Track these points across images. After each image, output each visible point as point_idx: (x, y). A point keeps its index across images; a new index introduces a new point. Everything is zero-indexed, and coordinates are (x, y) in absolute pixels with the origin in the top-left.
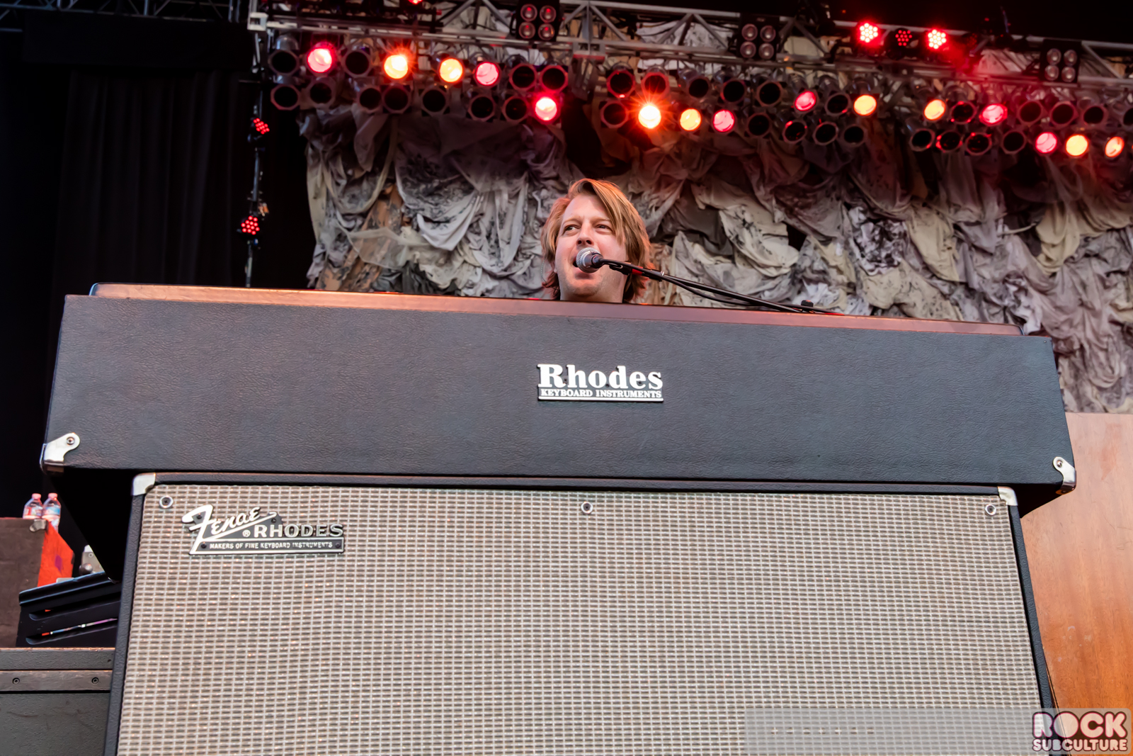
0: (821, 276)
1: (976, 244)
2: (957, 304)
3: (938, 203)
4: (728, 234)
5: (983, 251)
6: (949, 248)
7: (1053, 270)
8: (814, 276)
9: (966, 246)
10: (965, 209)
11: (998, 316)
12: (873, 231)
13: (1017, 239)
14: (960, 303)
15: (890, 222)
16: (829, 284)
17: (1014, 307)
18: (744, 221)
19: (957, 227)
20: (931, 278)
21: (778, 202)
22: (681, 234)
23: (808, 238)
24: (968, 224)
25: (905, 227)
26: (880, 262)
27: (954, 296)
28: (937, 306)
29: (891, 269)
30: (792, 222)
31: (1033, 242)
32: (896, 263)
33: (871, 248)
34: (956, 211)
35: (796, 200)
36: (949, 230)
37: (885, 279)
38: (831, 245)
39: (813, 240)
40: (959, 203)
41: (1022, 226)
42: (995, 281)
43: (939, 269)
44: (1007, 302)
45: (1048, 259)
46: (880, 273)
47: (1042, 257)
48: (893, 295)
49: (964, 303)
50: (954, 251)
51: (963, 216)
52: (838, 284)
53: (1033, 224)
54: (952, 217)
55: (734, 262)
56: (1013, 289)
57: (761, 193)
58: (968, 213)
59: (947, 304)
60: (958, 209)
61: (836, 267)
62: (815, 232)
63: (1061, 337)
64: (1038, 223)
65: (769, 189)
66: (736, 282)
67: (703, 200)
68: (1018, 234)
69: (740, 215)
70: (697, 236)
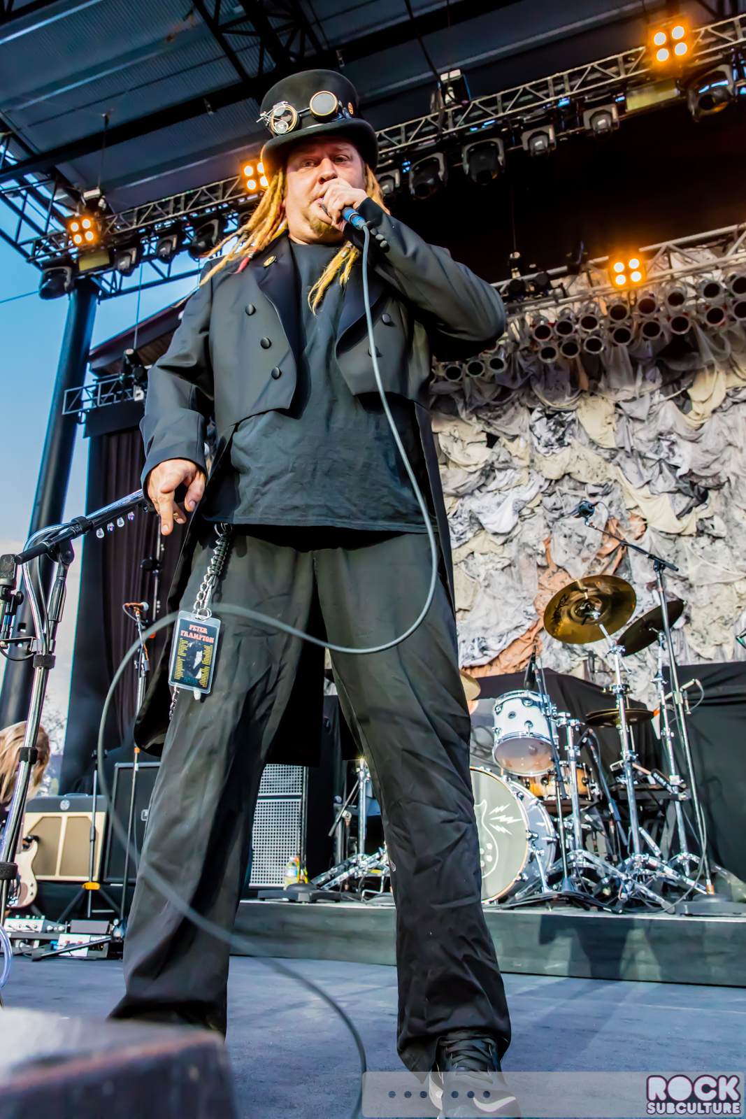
0: (505, 465)
1: (632, 415)
2: (619, 465)
3: (601, 391)
4: (443, 448)
5: (635, 419)
6: (610, 423)
7: (702, 422)
8: (501, 466)
9: (624, 419)
10: (623, 390)
11: (654, 467)
12: (547, 423)
13: (671, 403)
14: (622, 463)
15: (563, 414)
16: (515, 469)
17: (668, 458)
18: (455, 438)
19: (617, 406)
20: (596, 449)
21: (478, 418)
23: (500, 440)
24: (626, 401)
25: (573, 416)
26: (552, 445)
27: (617, 459)
28: (602, 469)
29: (564, 448)
30: (488, 430)
31: (684, 403)
32: (566, 444)
33: (547, 436)
34: (616, 393)
35: (489, 414)
36: (612, 409)
37: (559, 458)
38: (517, 440)
39: (503, 440)
40: (617, 386)
41: (674, 392)
42: (650, 441)
43: (599, 441)
44: (663, 455)
45: (697, 414)
46: (553, 453)
47: (691, 414)
48: (564, 468)
49: (625, 462)
50: (614, 424)
51: (621, 396)
52: (522, 468)
53: (683, 389)
54: (612, 398)
55: (448, 467)
56: (665, 444)
57: (463, 415)
58: (625, 393)
59: (611, 466)
60: (617, 391)
61: (516, 456)
62: (505, 434)
64: (689, 386)
65: (468, 412)
66: (449, 480)
68: (671, 399)
69: (452, 433)
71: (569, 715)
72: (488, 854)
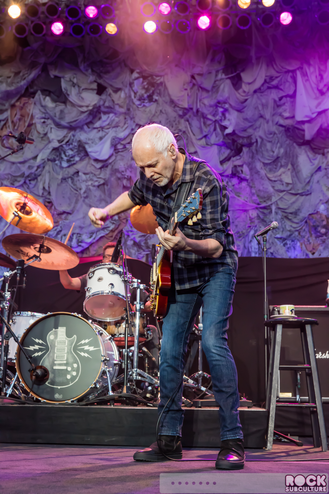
0: (109, 110)
1: (202, 86)
2: (188, 121)
3: (183, 64)
4: (63, 90)
5: (203, 89)
6: (186, 89)
7: (246, 98)
8: (106, 110)
9: (196, 87)
10: (197, 66)
11: (211, 126)
12: (143, 82)
13: (228, 82)
14: (190, 120)
15: (154, 77)
16: (115, 114)
17: (221, 120)
18: (73, 83)
19: (193, 77)
20: (174, 107)
21: (93, 71)
22: (39, 92)
23: (107, 90)
25: (162, 80)
26: (144, 100)
27: (187, 116)
28: (177, 122)
29: (152, 103)
30: (99, 81)
31: (237, 82)
32: (154, 100)
33: (141, 92)
34: (193, 68)
35: (101, 69)
36: (188, 79)
37: (148, 110)
38: (119, 93)
39: (110, 90)
40: (195, 63)
41: (232, 73)
42: (211, 106)
43: (177, 102)
44: (218, 118)
45: (244, 92)
46: (144, 106)
47: (240, 91)
48: (150, 118)
49: (193, 119)
50: (189, 90)
51: (196, 70)
52: (121, 114)
53: (238, 72)
54: (190, 71)
55: (66, 105)
56: (220, 110)
57: (82, 67)
58: (199, 68)
59: (182, 121)
60: (194, 66)
61: (118, 104)
62: (111, 86)
63: (245, 136)
64: (243, 70)
65: (86, 64)
66: (66, 115)
67: (53, 73)
68: (229, 78)
69: (72, 79)
70: (46, 92)
71: (139, 281)
72: (74, 371)
